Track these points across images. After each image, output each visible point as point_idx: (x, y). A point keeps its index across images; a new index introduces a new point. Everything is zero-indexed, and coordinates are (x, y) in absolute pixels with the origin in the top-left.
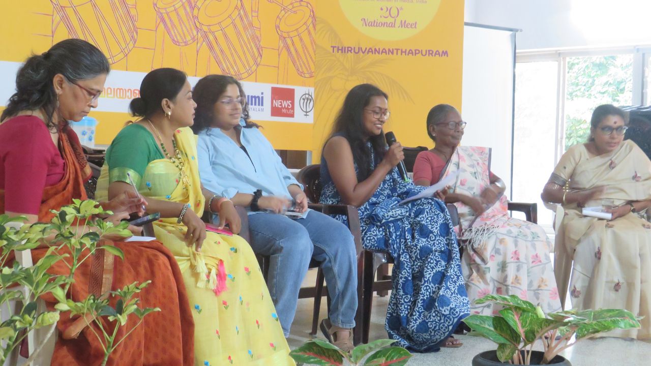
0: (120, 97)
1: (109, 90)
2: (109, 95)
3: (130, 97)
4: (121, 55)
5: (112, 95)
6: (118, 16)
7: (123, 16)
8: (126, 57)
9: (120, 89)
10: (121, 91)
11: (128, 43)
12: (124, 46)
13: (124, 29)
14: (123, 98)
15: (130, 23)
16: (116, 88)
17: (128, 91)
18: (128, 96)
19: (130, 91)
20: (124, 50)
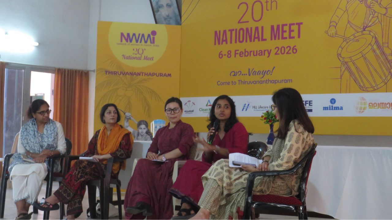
0: (382, 108)
1: (375, 104)
2: (375, 107)
3: (389, 107)
4: (383, 84)
5: (377, 107)
6: (380, 62)
7: (383, 61)
8: (386, 85)
9: (382, 103)
10: (383, 104)
11: (387, 76)
12: (384, 78)
13: (384, 69)
14: (384, 108)
15: (388, 64)
16: (379, 103)
17: (388, 104)
18: (388, 107)
19: (389, 104)
20: (384, 80)
